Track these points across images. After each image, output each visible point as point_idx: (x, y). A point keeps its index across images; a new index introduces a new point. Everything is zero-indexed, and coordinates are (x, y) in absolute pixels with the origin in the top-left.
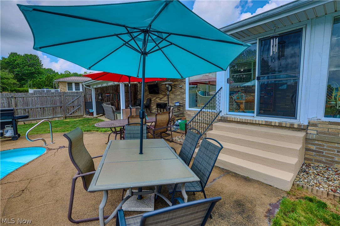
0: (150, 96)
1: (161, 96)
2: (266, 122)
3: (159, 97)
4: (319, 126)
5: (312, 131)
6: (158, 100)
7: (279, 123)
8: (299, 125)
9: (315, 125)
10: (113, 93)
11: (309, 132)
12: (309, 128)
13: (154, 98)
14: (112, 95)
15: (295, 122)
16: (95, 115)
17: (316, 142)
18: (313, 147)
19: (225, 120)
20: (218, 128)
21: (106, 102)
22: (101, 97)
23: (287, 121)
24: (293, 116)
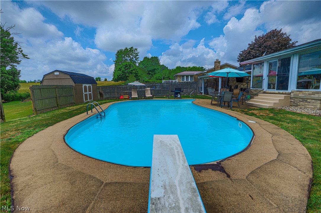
0: (237, 84)
1: (244, 84)
2: (279, 92)
3: (243, 84)
4: (294, 92)
5: (292, 95)
6: (242, 86)
7: (283, 92)
8: (288, 93)
9: (293, 92)
10: (213, 82)
11: (291, 95)
12: (291, 93)
13: (240, 85)
14: (212, 83)
15: (287, 91)
16: (203, 94)
17: (293, 99)
18: (293, 101)
19: (265, 93)
20: (260, 96)
21: (209, 87)
22: (207, 84)
23: (284, 91)
24: (287, 89)
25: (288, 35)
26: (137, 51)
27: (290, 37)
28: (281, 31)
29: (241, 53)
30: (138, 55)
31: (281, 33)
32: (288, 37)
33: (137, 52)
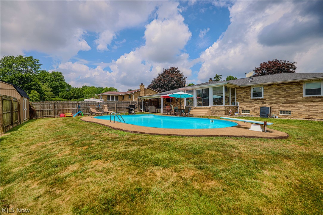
2: (204, 107)
4: (212, 107)
13: (169, 104)
14: (148, 102)
15: (208, 107)
17: (212, 110)
18: (212, 112)
19: (196, 108)
22: (144, 103)
24: (208, 105)
25: (182, 72)
26: (38, 62)
27: (183, 74)
28: (177, 69)
29: (154, 80)
30: (39, 68)
31: (177, 70)
32: (182, 74)
33: (38, 64)
